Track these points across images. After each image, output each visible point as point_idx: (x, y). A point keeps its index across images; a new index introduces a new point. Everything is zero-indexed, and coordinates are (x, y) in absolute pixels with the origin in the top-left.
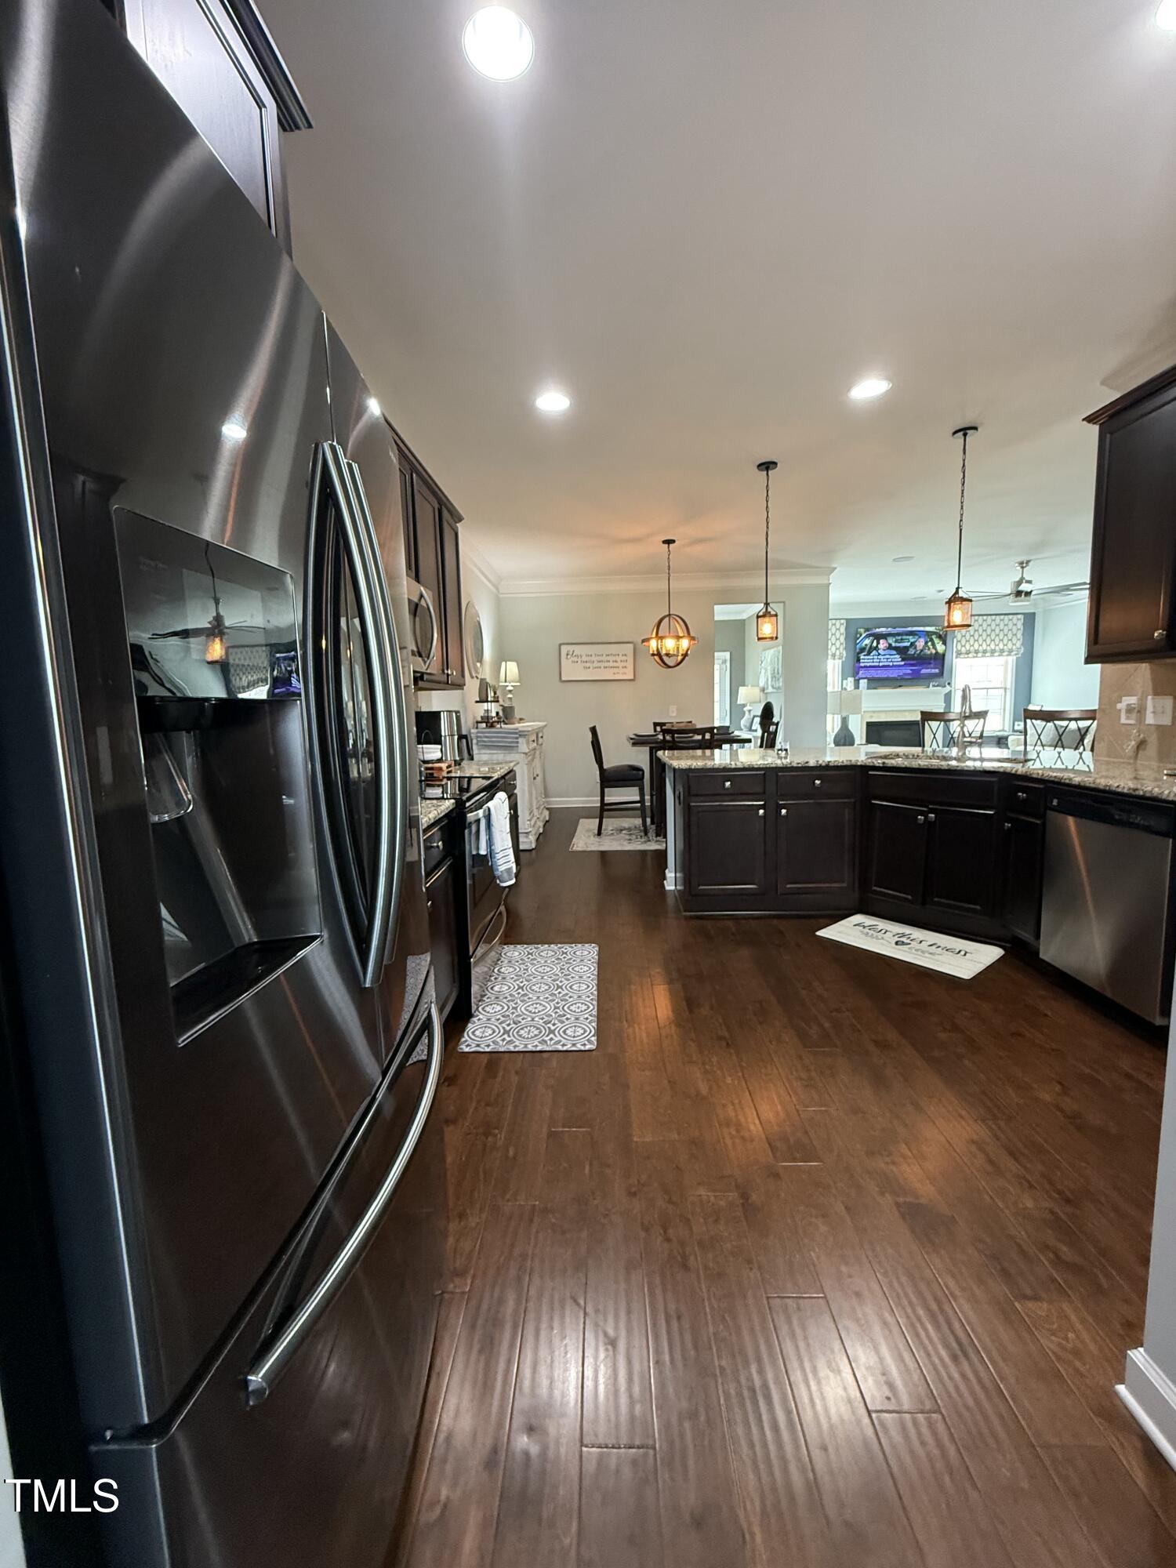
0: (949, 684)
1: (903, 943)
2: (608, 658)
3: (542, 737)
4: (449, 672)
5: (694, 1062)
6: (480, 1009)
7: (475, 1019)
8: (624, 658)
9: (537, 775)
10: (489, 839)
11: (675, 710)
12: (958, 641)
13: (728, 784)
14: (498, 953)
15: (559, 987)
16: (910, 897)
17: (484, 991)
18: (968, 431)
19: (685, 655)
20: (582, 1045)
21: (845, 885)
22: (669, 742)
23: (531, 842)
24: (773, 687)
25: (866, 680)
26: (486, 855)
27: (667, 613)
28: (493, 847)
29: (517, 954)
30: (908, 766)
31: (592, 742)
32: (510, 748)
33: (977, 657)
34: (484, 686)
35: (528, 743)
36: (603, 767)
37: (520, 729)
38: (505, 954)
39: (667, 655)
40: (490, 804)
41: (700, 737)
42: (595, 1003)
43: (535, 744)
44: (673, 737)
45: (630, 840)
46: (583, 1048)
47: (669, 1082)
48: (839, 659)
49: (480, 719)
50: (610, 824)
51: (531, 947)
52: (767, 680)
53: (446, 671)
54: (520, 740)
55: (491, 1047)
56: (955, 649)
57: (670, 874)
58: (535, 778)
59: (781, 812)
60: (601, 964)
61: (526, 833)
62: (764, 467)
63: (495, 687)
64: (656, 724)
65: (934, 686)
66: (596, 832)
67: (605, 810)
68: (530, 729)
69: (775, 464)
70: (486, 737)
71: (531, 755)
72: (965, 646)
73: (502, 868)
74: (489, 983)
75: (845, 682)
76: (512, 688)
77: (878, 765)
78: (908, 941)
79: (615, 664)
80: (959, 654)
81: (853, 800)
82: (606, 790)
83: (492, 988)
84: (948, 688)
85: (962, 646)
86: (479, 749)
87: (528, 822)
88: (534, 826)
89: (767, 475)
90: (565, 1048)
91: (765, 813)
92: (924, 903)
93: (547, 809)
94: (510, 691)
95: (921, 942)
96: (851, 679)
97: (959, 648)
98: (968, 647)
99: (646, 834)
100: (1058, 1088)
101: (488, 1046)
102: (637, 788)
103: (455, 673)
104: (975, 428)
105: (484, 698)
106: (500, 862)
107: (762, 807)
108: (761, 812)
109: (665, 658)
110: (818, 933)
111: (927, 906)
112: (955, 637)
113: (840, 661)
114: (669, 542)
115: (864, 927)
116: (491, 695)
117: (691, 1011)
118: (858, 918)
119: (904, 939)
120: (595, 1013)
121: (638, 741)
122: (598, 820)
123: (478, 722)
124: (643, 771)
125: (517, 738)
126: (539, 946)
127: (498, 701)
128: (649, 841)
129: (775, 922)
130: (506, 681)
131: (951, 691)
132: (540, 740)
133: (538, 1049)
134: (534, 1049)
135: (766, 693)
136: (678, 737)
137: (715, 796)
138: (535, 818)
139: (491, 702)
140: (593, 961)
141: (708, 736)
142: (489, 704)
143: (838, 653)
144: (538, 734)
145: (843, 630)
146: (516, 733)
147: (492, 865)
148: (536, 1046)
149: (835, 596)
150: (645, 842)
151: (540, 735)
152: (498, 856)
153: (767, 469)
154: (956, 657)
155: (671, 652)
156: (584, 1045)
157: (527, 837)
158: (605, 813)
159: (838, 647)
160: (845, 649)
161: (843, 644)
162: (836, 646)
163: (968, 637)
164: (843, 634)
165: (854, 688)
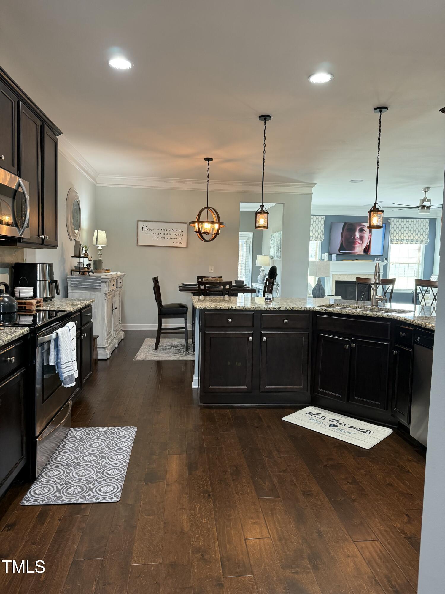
0: (386, 259)
1: (334, 426)
2: (170, 232)
3: (121, 283)
4: (43, 237)
5: (184, 509)
6: (43, 474)
7: (38, 482)
8: (181, 233)
9: (116, 308)
10: (57, 355)
11: (213, 269)
12: (392, 233)
13: (230, 320)
14: (65, 433)
15: (103, 457)
16: (340, 396)
17: (49, 461)
18: (383, 109)
19: (217, 234)
20: (110, 499)
21: (301, 387)
22: (202, 290)
23: (107, 354)
24: (277, 256)
25: (336, 255)
26: (54, 365)
27: (207, 206)
28: (59, 361)
29: (79, 434)
30: (340, 312)
31: (154, 288)
32: (95, 289)
33: (402, 243)
34: (78, 246)
35: (108, 286)
36: (161, 304)
37: (102, 277)
38: (70, 434)
39: (205, 233)
40: (59, 331)
41: (222, 287)
42: (126, 468)
43: (115, 287)
44: (205, 287)
45: (176, 353)
46: (110, 501)
47: (165, 523)
48: (320, 240)
49: (74, 269)
50: (165, 342)
51: (90, 429)
52: (274, 252)
53: (41, 236)
54: (102, 284)
55: (44, 502)
56: (390, 238)
57: (196, 378)
58: (113, 310)
59: (262, 339)
60: (137, 441)
61: (104, 348)
62: (264, 117)
63: (86, 247)
64: (198, 277)
65: (377, 260)
66: (154, 347)
67: (161, 333)
68: (109, 277)
69: (270, 117)
70: (78, 281)
71: (111, 295)
72: (396, 236)
73: (65, 375)
74: (54, 455)
75: (323, 255)
76: (101, 248)
77: (322, 311)
78: (338, 425)
79: (174, 237)
80: (392, 241)
81: (307, 333)
82: (163, 320)
83: (55, 459)
84: (385, 262)
85: (394, 236)
86: (72, 290)
87: (106, 341)
88: (110, 344)
89: (265, 123)
90: (98, 501)
91: (253, 339)
92: (348, 400)
93: (123, 331)
94: (100, 250)
95: (345, 425)
96: (327, 254)
97: (392, 238)
98: (397, 237)
99: (187, 349)
100: (406, 519)
101: (43, 501)
102: (184, 319)
103: (48, 238)
104: (386, 108)
105: (78, 255)
106: (64, 371)
107: (252, 335)
108: (251, 338)
109: (204, 235)
110: (283, 419)
111: (350, 402)
112: (390, 231)
113: (321, 242)
114: (208, 160)
115: (312, 415)
116: (83, 252)
117: (190, 473)
118: (310, 409)
119: (335, 423)
120: (124, 476)
121: (185, 288)
122: (155, 339)
123: (72, 271)
124: (187, 308)
125: (100, 283)
126: (96, 428)
127: (88, 257)
128: (189, 354)
129: (258, 411)
130: (97, 244)
131: (387, 263)
132: (119, 285)
133: (79, 502)
134: (75, 502)
135: (274, 260)
136: (208, 287)
137: (222, 327)
138: (112, 337)
139: (83, 257)
140: (131, 438)
141: (227, 287)
142: (81, 259)
143: (319, 237)
144: (117, 281)
145: (323, 222)
146: (99, 280)
147: (58, 373)
148: (78, 500)
149: (315, 201)
150: (186, 355)
151: (119, 281)
152: (63, 367)
153: (265, 120)
154: (391, 243)
155: (208, 231)
156: (112, 498)
157: (104, 351)
158: (162, 335)
159: (319, 233)
160: (324, 234)
161: (322, 231)
162: (318, 233)
163: (397, 231)
164: (323, 225)
165: (328, 259)
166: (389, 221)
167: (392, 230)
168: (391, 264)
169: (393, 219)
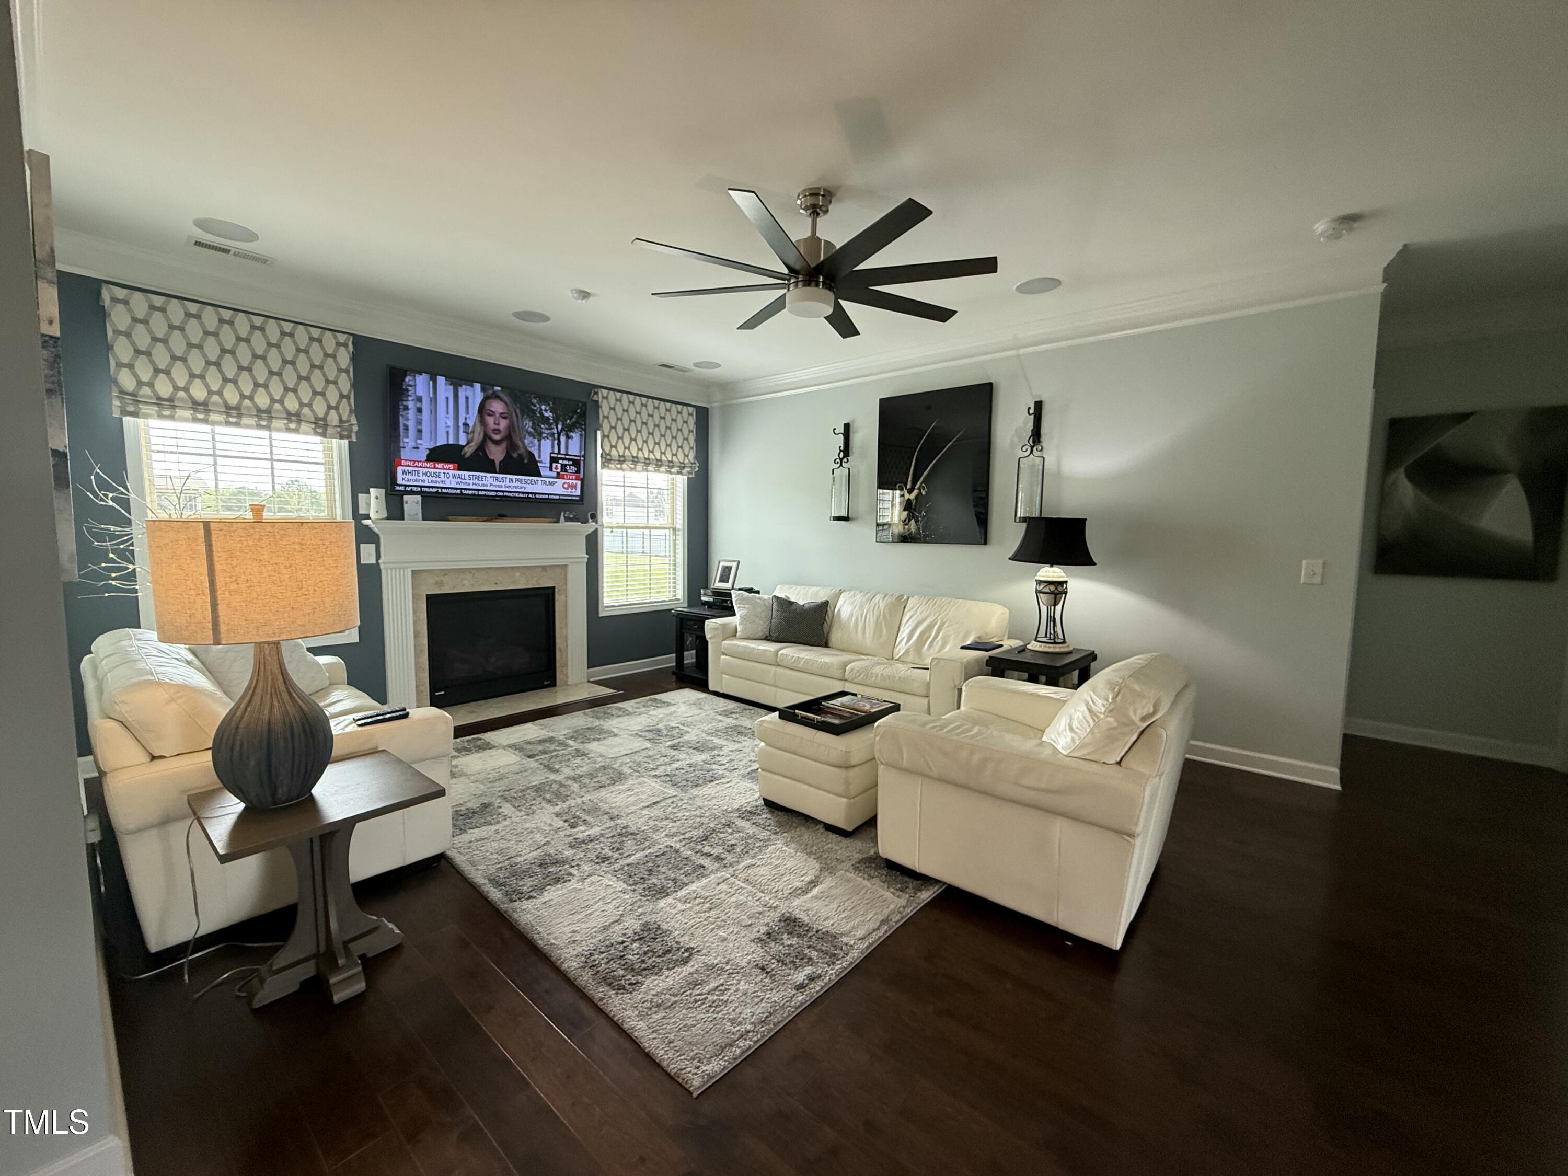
0: (594, 517)
12: (604, 436)
25: (419, 498)
33: (635, 470)
48: (342, 437)
56: (599, 451)
65: (568, 519)
72: (615, 447)
75: (361, 497)
80: (607, 460)
84: (591, 526)
85: (612, 446)
96: (376, 493)
97: (607, 449)
98: (620, 448)
112: (599, 427)
113: (345, 442)
131: (597, 529)
143: (333, 418)
145: (344, 359)
154: (603, 466)
159: (333, 404)
160: (357, 411)
161: (348, 397)
162: (326, 401)
163: (620, 430)
164: (347, 371)
165: (385, 515)
166: (595, 398)
167: (606, 426)
168: (607, 532)
169: (605, 392)
